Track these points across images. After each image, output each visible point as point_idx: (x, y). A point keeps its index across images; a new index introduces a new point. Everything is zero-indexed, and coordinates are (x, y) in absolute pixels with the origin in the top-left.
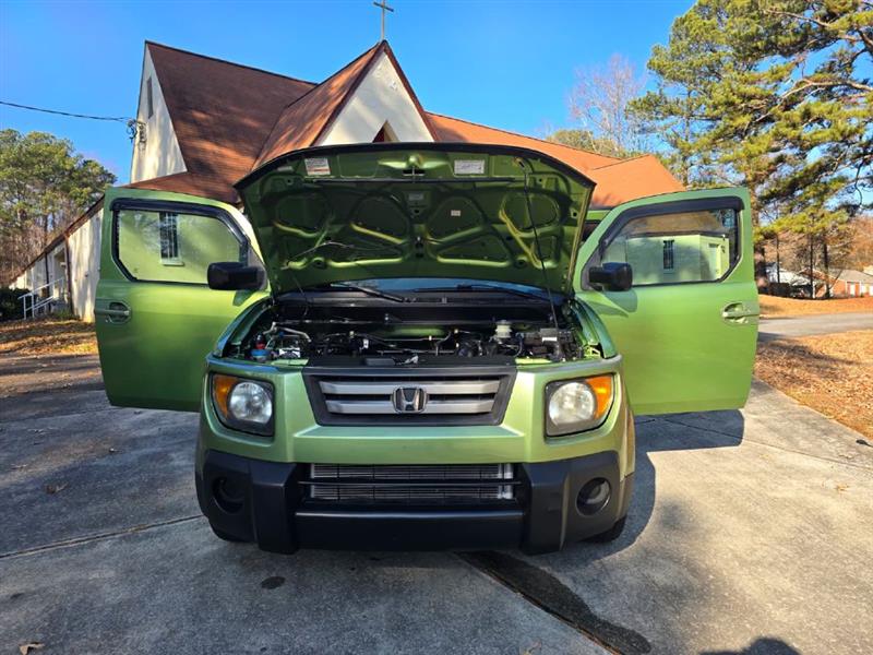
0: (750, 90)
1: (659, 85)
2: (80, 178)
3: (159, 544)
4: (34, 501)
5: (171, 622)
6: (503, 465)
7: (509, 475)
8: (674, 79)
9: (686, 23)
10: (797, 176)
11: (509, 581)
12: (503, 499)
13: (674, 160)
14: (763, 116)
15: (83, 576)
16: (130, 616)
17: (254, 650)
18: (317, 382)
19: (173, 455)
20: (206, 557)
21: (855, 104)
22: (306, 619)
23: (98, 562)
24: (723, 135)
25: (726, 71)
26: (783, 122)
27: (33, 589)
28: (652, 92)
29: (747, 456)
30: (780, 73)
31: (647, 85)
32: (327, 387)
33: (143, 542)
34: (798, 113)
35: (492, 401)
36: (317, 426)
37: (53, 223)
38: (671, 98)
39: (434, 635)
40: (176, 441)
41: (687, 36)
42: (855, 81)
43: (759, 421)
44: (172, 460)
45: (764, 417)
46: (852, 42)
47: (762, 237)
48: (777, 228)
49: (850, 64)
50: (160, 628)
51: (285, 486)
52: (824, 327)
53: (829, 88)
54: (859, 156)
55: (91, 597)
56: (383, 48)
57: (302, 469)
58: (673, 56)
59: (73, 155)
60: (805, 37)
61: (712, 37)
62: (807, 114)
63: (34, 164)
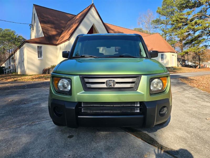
0: (182, 17)
1: (159, 16)
2: (18, 40)
3: (38, 127)
4: (4, 116)
5: (42, 148)
6: (137, 102)
7: (138, 105)
8: (163, 15)
9: (166, 1)
10: (193, 38)
11: (137, 135)
12: (137, 112)
13: (163, 35)
14: (185, 24)
15: (17, 135)
16: (30, 146)
17: (66, 156)
18: (84, 79)
19: (42, 104)
20: (52, 130)
21: (207, 20)
22: (81, 146)
23: (21, 132)
24: (175, 28)
25: (175, 13)
26: (190, 25)
27: (3, 139)
28: (158, 18)
29: (193, 103)
30: (189, 13)
31: (156, 16)
32: (86, 80)
33: (34, 126)
34: (194, 23)
35: (134, 84)
36: (84, 91)
37: (11, 51)
38: (162, 20)
39: (118, 151)
40: (42, 101)
41: (166, 4)
42: (207, 15)
43: (193, 95)
44: (42, 105)
45: (194, 94)
46: (206, 6)
47: (185, 53)
48: (188, 51)
49: (206, 11)
50: (39, 150)
51: (75, 108)
52: (202, 74)
53: (201, 17)
54: (208, 33)
55: (19, 141)
56: (92, 5)
57: (79, 104)
58: (163, 10)
59: (16, 34)
60: (195, 4)
61: (172, 5)
62: (196, 23)
63: (6, 37)
